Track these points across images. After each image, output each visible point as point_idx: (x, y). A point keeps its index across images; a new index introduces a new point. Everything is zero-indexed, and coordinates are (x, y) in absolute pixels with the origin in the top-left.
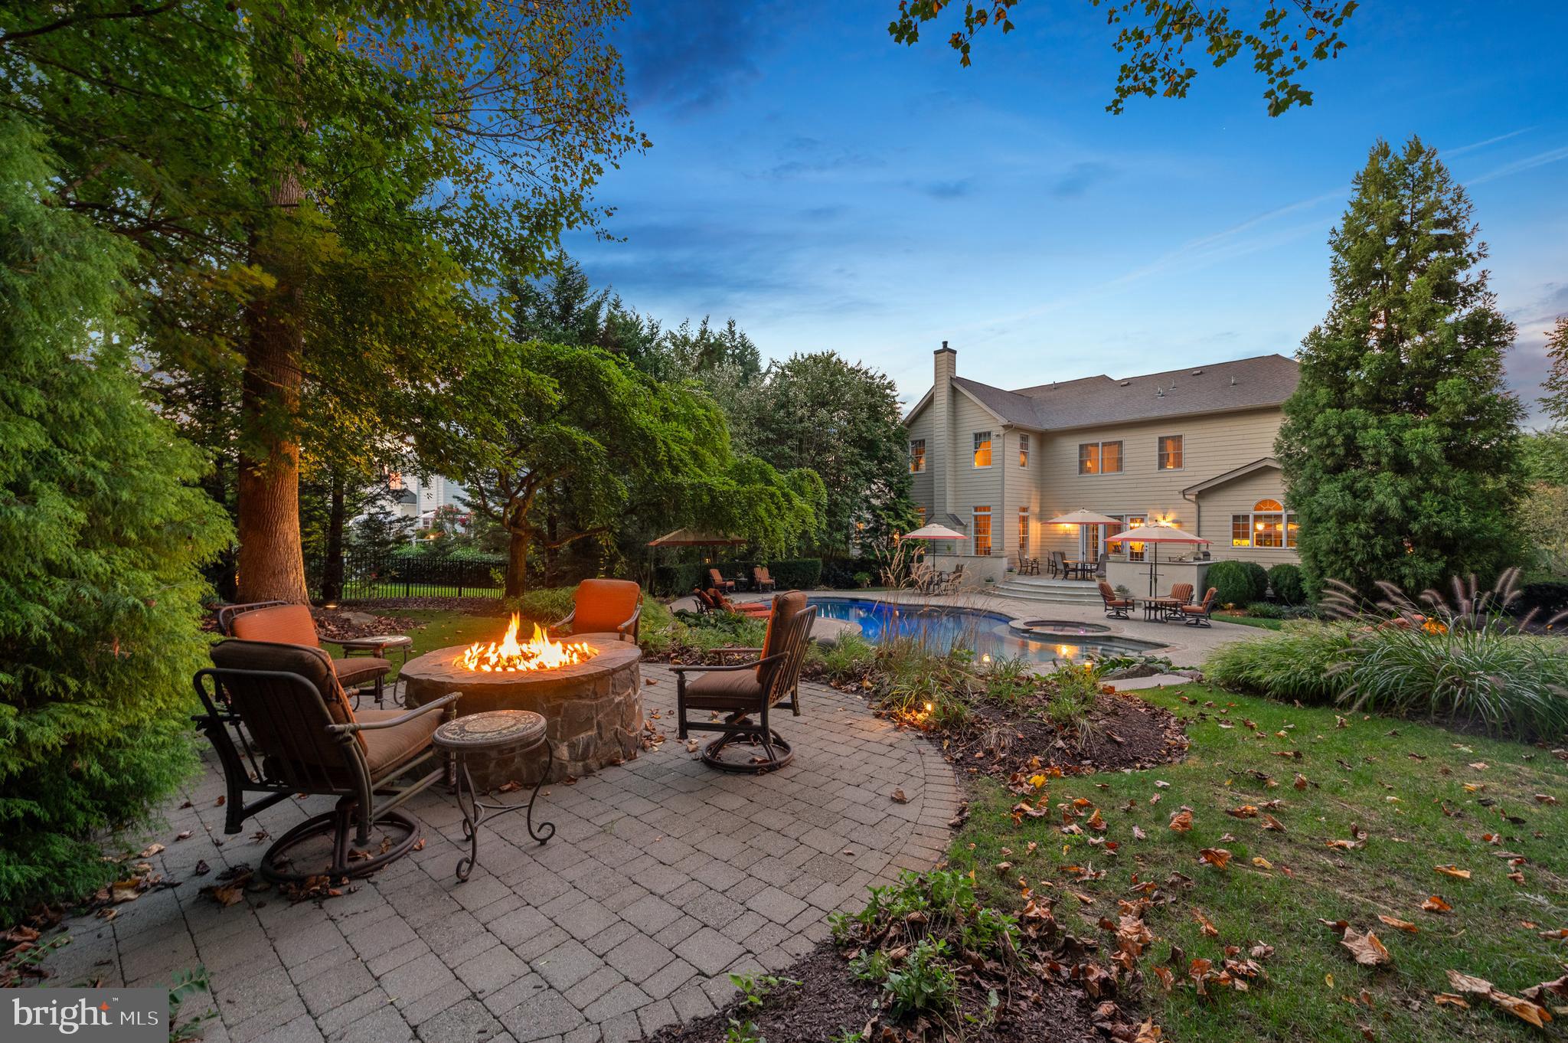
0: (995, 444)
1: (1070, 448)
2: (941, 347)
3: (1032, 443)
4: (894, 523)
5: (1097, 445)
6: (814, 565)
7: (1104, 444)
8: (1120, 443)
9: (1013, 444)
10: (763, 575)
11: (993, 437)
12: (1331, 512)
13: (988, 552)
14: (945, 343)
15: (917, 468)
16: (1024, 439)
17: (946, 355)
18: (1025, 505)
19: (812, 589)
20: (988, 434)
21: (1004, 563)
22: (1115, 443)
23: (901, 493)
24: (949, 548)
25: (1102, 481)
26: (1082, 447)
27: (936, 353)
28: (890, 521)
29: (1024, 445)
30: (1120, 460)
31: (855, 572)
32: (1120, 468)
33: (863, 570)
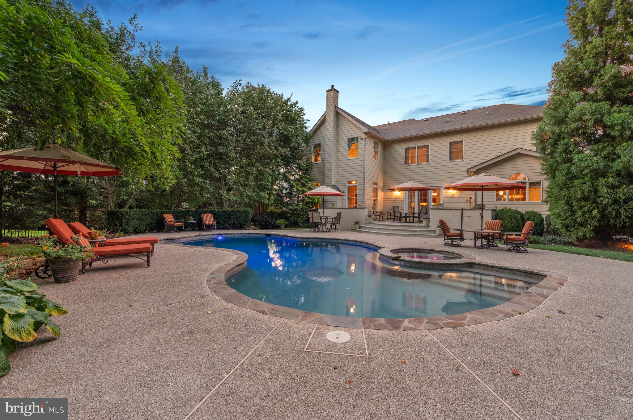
0: (360, 144)
1: (400, 150)
2: (330, 88)
3: (379, 146)
4: (301, 189)
5: (414, 148)
6: (246, 213)
7: (419, 147)
8: (428, 147)
9: (370, 145)
10: (208, 219)
11: (359, 140)
12: (586, 172)
13: (355, 207)
14: (332, 86)
15: (316, 160)
16: (376, 143)
17: (333, 93)
18: (376, 181)
19: (245, 229)
20: (356, 139)
21: (365, 212)
22: (425, 146)
23: (306, 172)
24: (333, 204)
25: (418, 167)
26: (407, 149)
27: (327, 91)
28: (298, 187)
29: (375, 147)
30: (428, 156)
31: (277, 219)
32: (428, 160)
33: (282, 218)
